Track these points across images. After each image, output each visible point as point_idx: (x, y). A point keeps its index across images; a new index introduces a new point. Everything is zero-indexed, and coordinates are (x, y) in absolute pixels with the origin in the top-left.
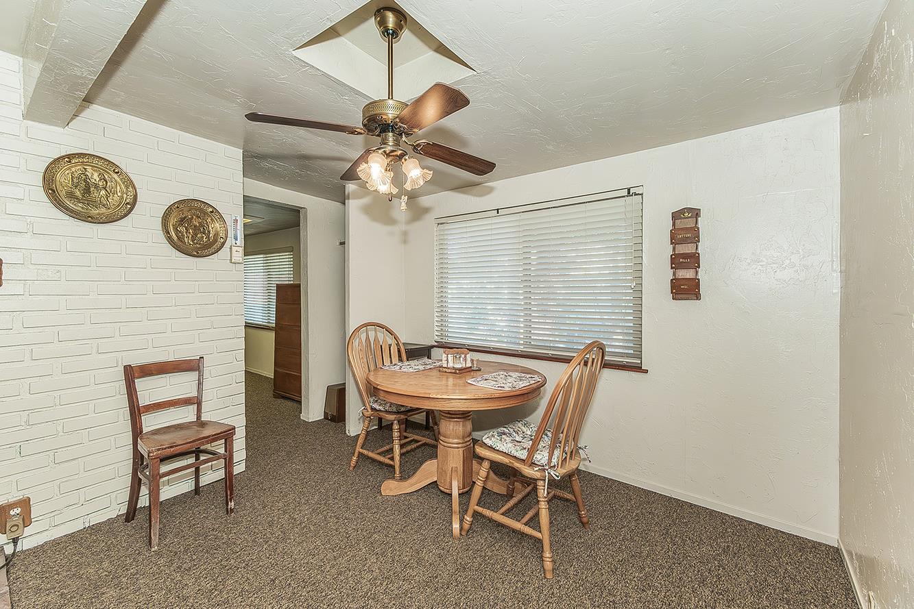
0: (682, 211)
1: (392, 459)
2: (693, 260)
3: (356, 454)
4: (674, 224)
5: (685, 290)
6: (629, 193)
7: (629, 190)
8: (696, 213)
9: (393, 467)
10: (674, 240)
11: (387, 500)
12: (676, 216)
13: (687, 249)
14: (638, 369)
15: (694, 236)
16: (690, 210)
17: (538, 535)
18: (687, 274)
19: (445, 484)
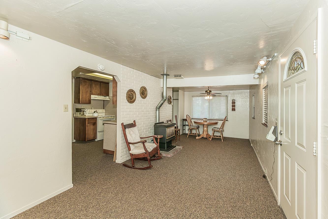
1: (196, 134)
2: (234, 106)
5: (234, 110)
6: (226, 96)
8: (235, 100)
10: (232, 103)
11: (197, 139)
12: (233, 100)
14: (227, 121)
15: (235, 103)
18: (234, 108)
19: (205, 136)
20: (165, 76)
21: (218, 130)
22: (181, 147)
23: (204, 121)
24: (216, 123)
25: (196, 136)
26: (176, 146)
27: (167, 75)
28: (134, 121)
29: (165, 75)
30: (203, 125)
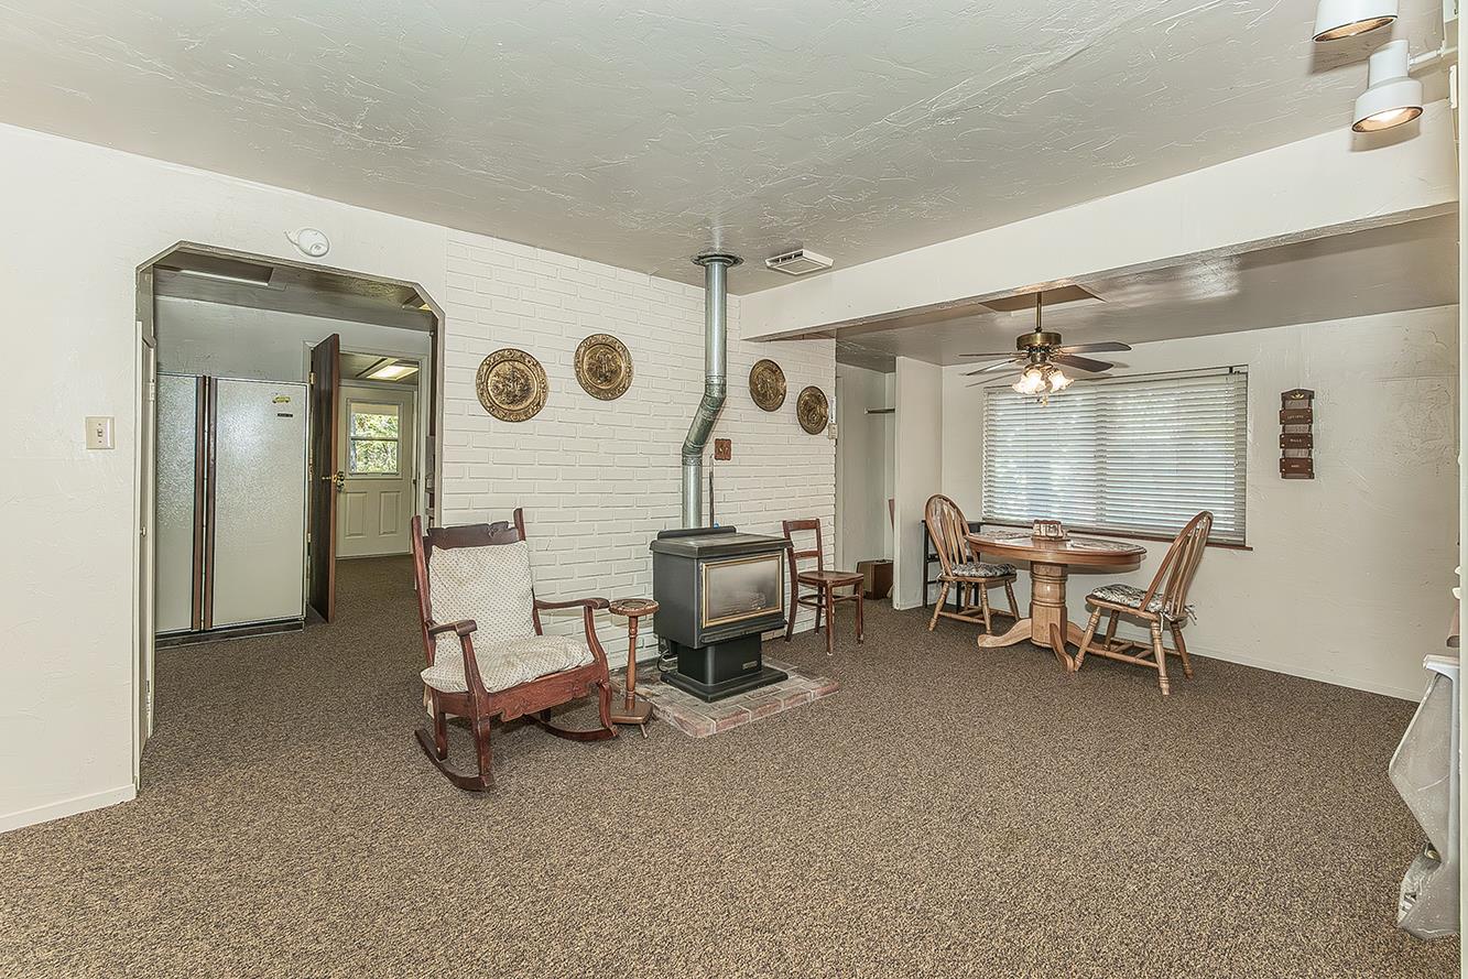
0: (1294, 392)
1: (983, 619)
2: (1306, 441)
3: (935, 617)
4: (1283, 406)
5: (1296, 466)
6: (1231, 371)
7: (1231, 368)
8: (1310, 395)
9: (985, 625)
10: (1284, 420)
11: (984, 649)
12: (1285, 397)
13: (1300, 429)
14: (1242, 546)
15: (1307, 417)
16: (1301, 392)
17: (1155, 665)
18: (1302, 453)
19: (1043, 639)
20: (716, 268)
21: (1132, 603)
22: (812, 689)
23: (1036, 539)
24: (1128, 560)
25: (981, 629)
26: (784, 677)
27: (730, 260)
28: (519, 513)
29: (713, 258)
30: (1032, 563)
